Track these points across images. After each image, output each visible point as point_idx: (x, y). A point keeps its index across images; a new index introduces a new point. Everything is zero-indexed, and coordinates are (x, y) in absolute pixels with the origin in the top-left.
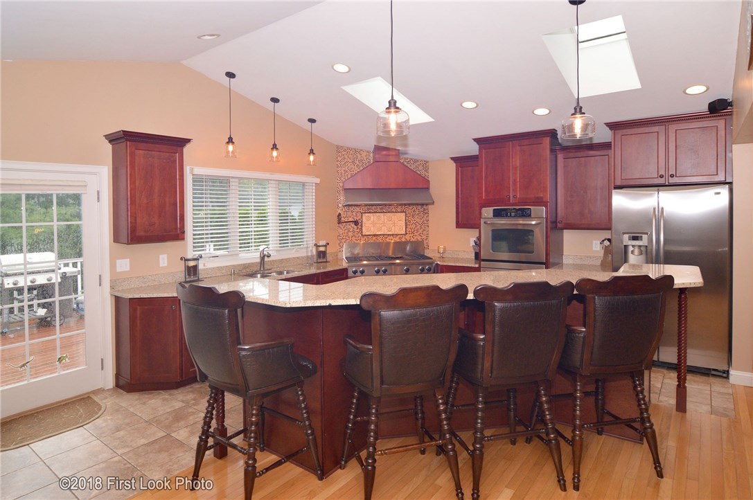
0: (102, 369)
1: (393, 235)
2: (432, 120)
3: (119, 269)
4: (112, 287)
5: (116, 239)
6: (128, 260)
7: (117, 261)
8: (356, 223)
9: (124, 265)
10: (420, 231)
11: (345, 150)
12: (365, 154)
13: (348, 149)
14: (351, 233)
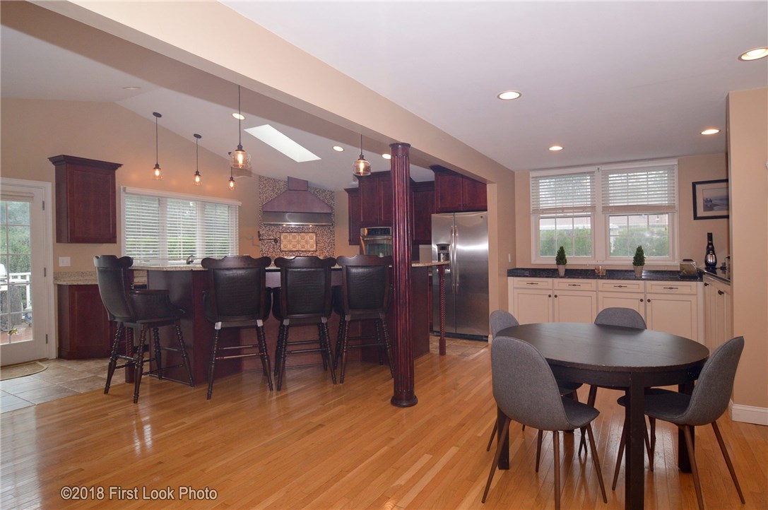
0: (47, 342)
1: (305, 251)
2: (318, 158)
3: (61, 265)
4: (55, 278)
5: (59, 239)
6: (69, 258)
7: (60, 258)
8: (276, 241)
9: (65, 262)
10: (328, 249)
11: (266, 180)
12: (282, 183)
13: (269, 178)
14: (271, 250)
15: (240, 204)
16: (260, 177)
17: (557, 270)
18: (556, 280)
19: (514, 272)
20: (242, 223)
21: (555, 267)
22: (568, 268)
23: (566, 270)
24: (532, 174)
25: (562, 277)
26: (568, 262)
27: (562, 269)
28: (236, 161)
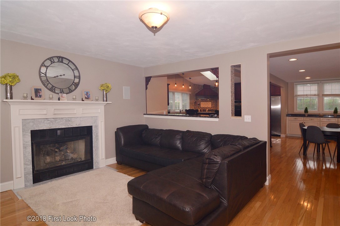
1: (208, 108)
8: (199, 104)
10: (215, 107)
12: (201, 86)
13: (197, 85)
14: (198, 107)
15: (191, 93)
16: (194, 84)
17: (305, 115)
18: (305, 118)
19: (288, 115)
20: (191, 99)
21: (304, 114)
22: (308, 114)
23: (308, 115)
24: (295, 84)
25: (307, 117)
26: (309, 112)
27: (306, 114)
28: (216, 85)
